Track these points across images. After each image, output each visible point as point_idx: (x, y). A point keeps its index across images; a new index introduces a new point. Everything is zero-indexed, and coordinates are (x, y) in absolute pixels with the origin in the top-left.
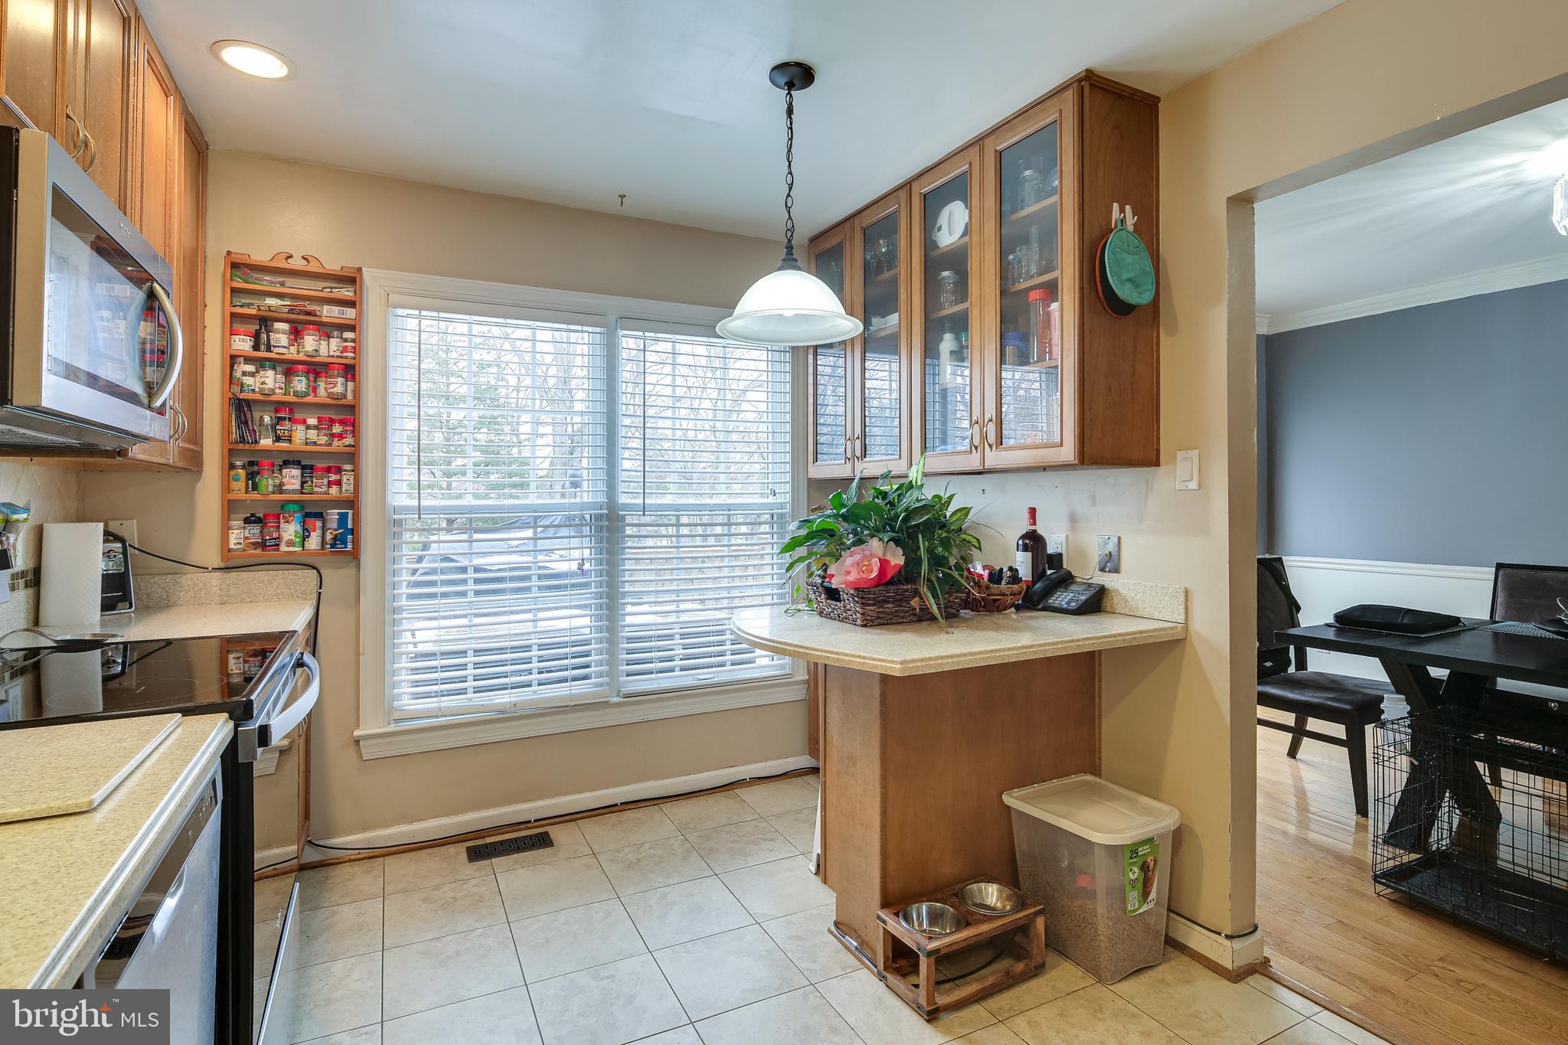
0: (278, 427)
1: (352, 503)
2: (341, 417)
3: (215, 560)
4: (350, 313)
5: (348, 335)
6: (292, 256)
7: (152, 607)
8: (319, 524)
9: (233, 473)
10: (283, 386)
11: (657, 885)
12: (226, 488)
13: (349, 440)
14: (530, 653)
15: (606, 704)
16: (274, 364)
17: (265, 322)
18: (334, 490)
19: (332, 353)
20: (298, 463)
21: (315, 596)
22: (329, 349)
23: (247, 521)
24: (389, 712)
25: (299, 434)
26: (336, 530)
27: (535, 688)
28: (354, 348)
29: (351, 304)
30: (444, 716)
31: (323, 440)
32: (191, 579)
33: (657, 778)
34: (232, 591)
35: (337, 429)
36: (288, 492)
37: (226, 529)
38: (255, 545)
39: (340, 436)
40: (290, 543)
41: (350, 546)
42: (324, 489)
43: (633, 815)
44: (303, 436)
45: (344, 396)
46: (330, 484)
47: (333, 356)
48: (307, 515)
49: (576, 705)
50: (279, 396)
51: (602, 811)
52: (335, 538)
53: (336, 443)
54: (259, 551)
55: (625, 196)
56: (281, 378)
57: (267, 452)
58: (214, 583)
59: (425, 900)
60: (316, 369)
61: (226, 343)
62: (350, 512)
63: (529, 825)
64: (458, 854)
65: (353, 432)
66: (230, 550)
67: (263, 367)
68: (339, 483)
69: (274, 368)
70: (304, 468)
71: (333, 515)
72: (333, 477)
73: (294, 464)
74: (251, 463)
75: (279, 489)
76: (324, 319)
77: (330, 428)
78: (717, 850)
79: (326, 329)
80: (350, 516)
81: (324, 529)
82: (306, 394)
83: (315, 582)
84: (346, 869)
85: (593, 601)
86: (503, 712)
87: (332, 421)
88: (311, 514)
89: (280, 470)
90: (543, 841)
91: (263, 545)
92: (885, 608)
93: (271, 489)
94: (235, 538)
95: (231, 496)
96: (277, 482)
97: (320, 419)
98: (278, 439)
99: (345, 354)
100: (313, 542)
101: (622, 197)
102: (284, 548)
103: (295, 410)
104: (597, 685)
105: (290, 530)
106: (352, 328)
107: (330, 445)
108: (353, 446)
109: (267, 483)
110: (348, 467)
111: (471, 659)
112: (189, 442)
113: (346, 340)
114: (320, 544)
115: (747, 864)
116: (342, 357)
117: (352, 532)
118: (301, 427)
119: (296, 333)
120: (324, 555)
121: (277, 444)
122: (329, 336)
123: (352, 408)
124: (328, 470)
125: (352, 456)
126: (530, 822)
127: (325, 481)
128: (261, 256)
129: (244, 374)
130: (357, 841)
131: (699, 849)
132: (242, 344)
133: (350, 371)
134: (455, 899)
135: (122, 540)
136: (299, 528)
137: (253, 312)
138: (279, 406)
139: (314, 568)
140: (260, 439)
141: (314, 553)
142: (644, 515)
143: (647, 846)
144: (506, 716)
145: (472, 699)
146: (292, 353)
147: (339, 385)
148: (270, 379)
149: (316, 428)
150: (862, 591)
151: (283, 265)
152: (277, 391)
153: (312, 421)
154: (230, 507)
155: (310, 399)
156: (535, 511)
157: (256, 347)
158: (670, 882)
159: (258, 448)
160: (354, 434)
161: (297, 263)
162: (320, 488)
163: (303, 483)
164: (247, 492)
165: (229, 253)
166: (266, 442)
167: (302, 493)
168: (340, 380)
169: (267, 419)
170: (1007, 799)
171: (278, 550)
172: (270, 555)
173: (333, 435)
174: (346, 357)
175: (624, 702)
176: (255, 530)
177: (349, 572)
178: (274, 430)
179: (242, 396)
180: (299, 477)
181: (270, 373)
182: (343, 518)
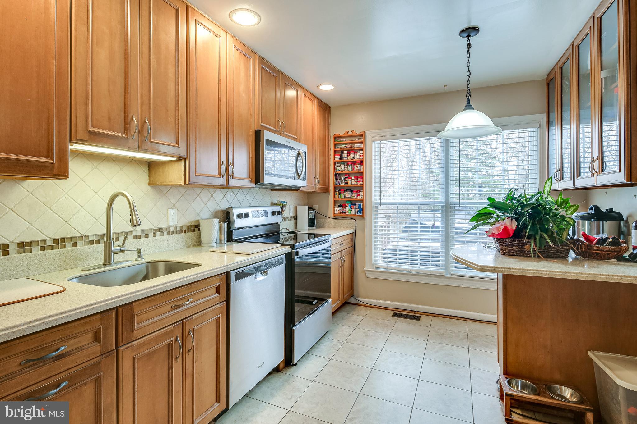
0: (345, 180)
1: (362, 201)
2: (360, 176)
3: (332, 216)
4: (361, 145)
5: (361, 152)
6: (349, 132)
7: (320, 227)
8: (354, 207)
9: (335, 193)
10: (346, 168)
11: (443, 343)
12: (334, 197)
13: (361, 183)
14: (417, 253)
15: (443, 277)
16: (344, 163)
17: (342, 151)
18: (358, 197)
19: (358, 158)
20: (350, 190)
21: (355, 228)
22: (356, 157)
23: (339, 206)
24: (373, 265)
25: (350, 181)
26: (358, 209)
27: (419, 266)
28: (363, 155)
29: (362, 143)
30: (388, 269)
31: (355, 183)
32: (328, 220)
33: (467, 311)
34: (336, 225)
35: (359, 180)
36: (347, 198)
37: (334, 208)
38: (340, 212)
39: (360, 182)
40: (348, 212)
41: (362, 214)
42: (356, 197)
43: (454, 321)
44: (351, 182)
45: (360, 170)
46: (357, 196)
47: (358, 159)
48: (352, 205)
49: (432, 275)
50: (346, 171)
51: (443, 316)
52: (358, 211)
53: (359, 184)
54: (341, 214)
55: (446, 86)
56: (346, 166)
57: (343, 187)
58: (333, 222)
59: (374, 321)
60: (353, 163)
61: (334, 158)
62: (362, 204)
63: (416, 312)
64: (390, 313)
65: (362, 180)
66: (335, 214)
67: (341, 164)
68: (359, 195)
69: (344, 164)
70: (352, 191)
71: (358, 204)
72: (358, 194)
73: (349, 190)
74: (340, 190)
75: (345, 197)
76: (355, 148)
77: (357, 179)
78: (476, 342)
79: (356, 151)
80: (362, 205)
81: (356, 209)
82: (352, 170)
83: (355, 224)
84: (361, 307)
85: (441, 238)
86: (407, 272)
87: (358, 178)
88: (353, 204)
89: (346, 192)
90: (417, 318)
91: (342, 213)
92: (514, 248)
93: (343, 197)
94: (336, 210)
95: (335, 199)
96: (345, 195)
97: (355, 177)
98: (345, 183)
99: (361, 158)
100: (353, 212)
101: (445, 86)
102: (346, 214)
103: (350, 175)
104: (442, 269)
105: (348, 208)
106: (362, 150)
107: (357, 184)
108: (362, 184)
109: (342, 196)
110: (362, 191)
111: (398, 252)
112: (323, 185)
113: (361, 154)
114: (355, 213)
115: (485, 350)
116: (360, 159)
117: (362, 210)
118: (350, 180)
119: (349, 153)
120: (356, 216)
121: (345, 185)
122: (357, 153)
123: (362, 173)
124: (357, 192)
125: (362, 187)
126: (416, 311)
127: (356, 195)
128: (342, 134)
129: (337, 166)
130: (365, 301)
131: (469, 339)
132: (337, 158)
133: (361, 162)
134: (381, 324)
135: (313, 210)
136: (350, 208)
137: (339, 149)
138: (346, 174)
139: (354, 220)
140: (341, 183)
141: (353, 215)
142: (460, 206)
143: (451, 331)
144: (408, 273)
145: (397, 265)
146: (349, 159)
147: (359, 167)
148: (343, 167)
149: (354, 180)
150: (499, 240)
151: (347, 135)
152: (345, 170)
153: (353, 178)
154: (335, 202)
155: (352, 172)
156: (419, 204)
157: (341, 159)
158: (449, 344)
159: (341, 186)
160: (363, 181)
161: (350, 133)
162: (355, 196)
163: (351, 195)
164: (339, 198)
165: (335, 134)
166: (343, 184)
167: (351, 198)
168: (359, 165)
169: (343, 178)
170: (590, 354)
171: (345, 214)
172: (343, 215)
173: (358, 182)
174: (361, 159)
175: (452, 277)
176: (340, 208)
177: (362, 221)
178: (344, 181)
179: (337, 172)
180: (350, 194)
181: (343, 165)
182: (360, 205)
